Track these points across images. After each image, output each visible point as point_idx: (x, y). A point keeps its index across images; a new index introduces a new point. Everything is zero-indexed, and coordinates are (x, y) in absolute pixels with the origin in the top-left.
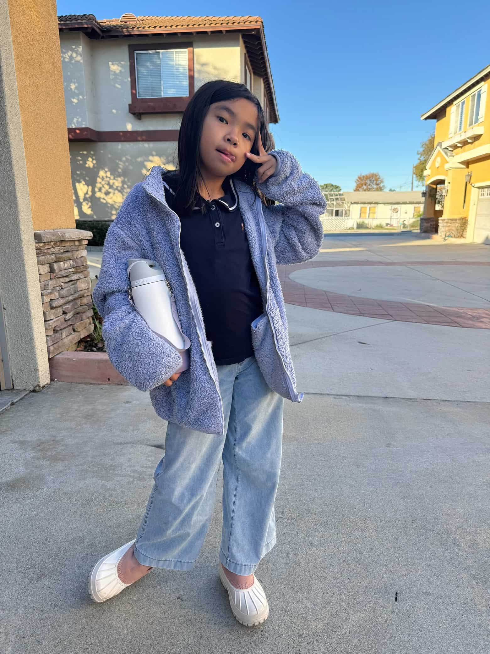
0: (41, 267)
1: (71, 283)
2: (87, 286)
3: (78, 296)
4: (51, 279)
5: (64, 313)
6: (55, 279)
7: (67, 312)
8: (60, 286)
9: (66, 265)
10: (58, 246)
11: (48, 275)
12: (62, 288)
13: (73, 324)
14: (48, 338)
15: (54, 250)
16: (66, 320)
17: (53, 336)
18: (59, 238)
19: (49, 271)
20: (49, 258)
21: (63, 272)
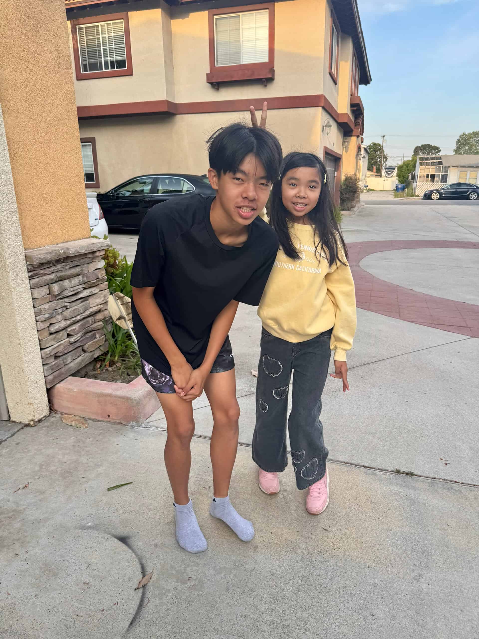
0: (36, 291)
1: (80, 301)
2: (103, 300)
3: (90, 313)
4: (50, 301)
5: (69, 335)
6: (56, 300)
7: (73, 334)
8: (64, 307)
9: (73, 282)
10: (63, 262)
11: (46, 298)
12: (67, 309)
13: (82, 345)
14: (46, 367)
15: (56, 268)
16: (71, 343)
17: (53, 363)
18: (60, 255)
19: (48, 292)
20: (46, 279)
21: (68, 292)
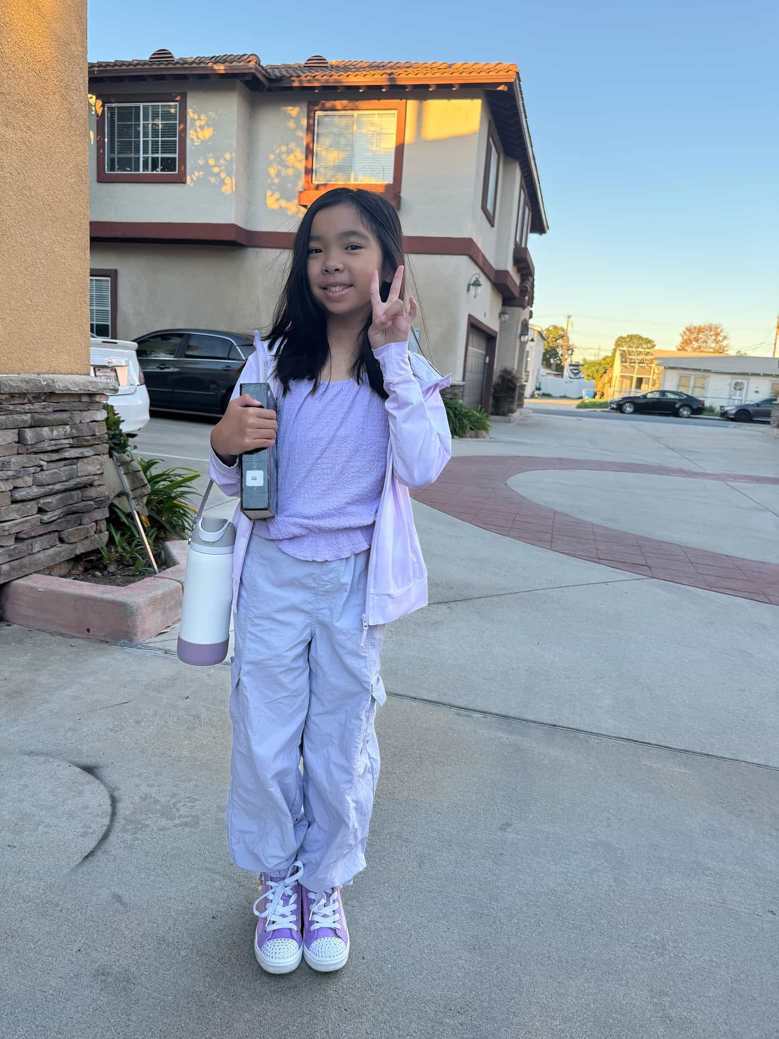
1: (64, 462)
2: (99, 469)
3: (76, 484)
4: (18, 454)
5: (41, 511)
6: (27, 454)
7: (48, 510)
8: (38, 466)
9: (55, 433)
10: (44, 401)
11: (13, 447)
12: (42, 470)
13: (59, 530)
14: (1, 550)
15: (32, 407)
16: (43, 523)
17: (12, 547)
18: (42, 388)
19: (16, 440)
20: (16, 419)
21: (47, 445)
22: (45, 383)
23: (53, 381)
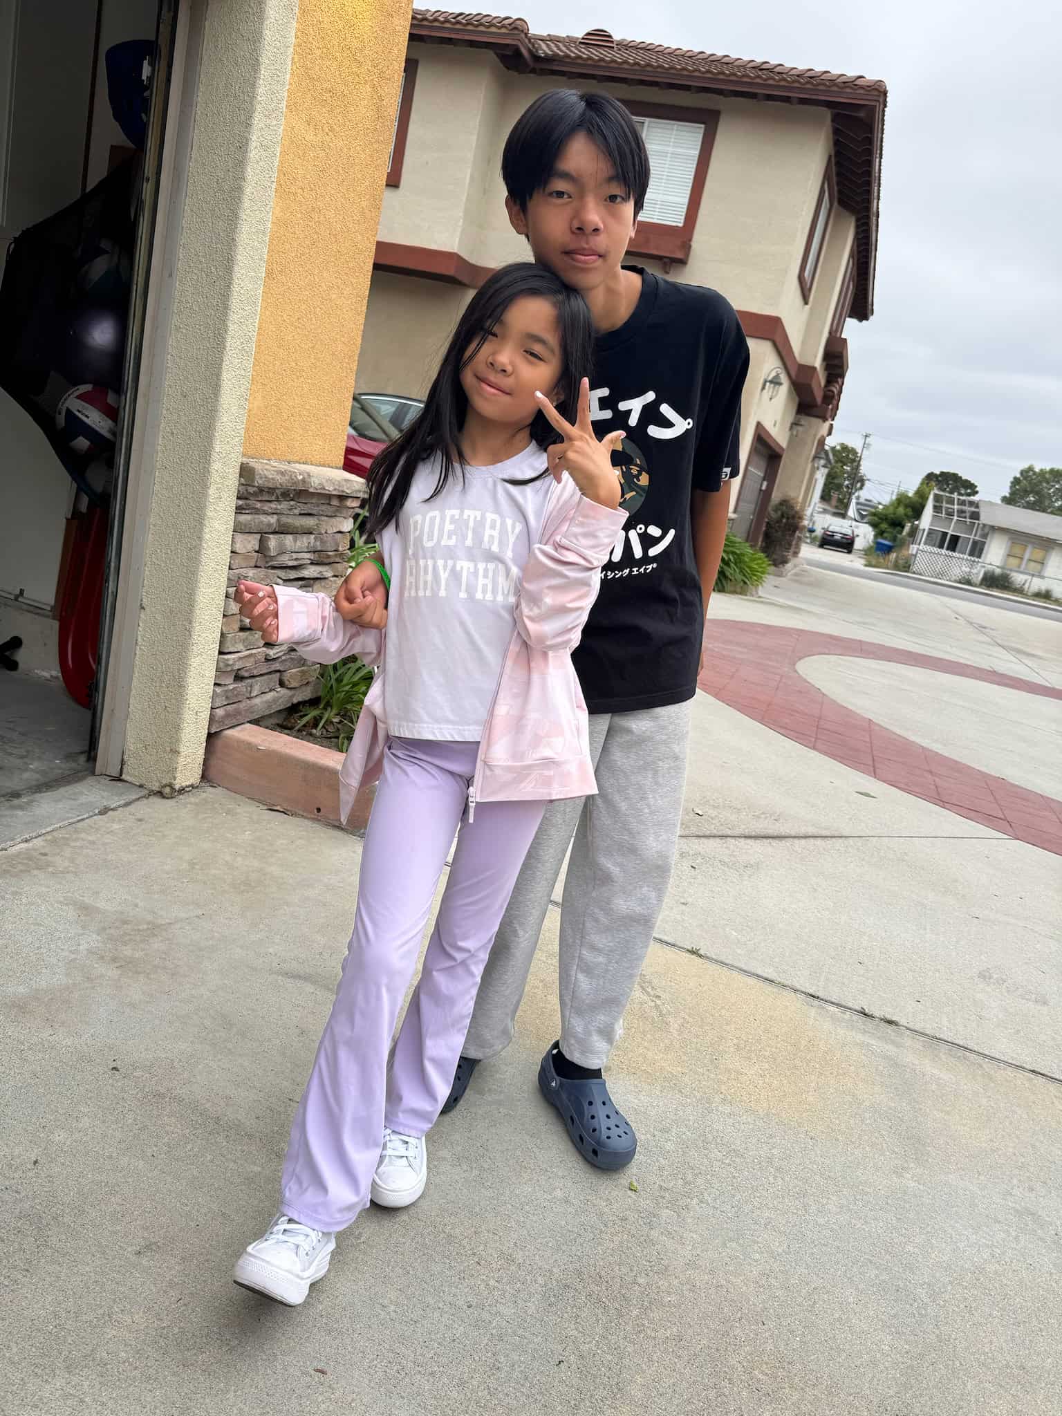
0: (239, 537)
1: (300, 583)
4: (256, 567)
6: (265, 568)
9: (298, 543)
10: (292, 500)
11: (252, 557)
13: (281, 669)
14: (218, 690)
15: (279, 507)
16: (267, 660)
17: (231, 687)
18: (295, 483)
19: (257, 549)
20: (262, 522)
21: (287, 558)
22: (301, 477)
23: (309, 475)
